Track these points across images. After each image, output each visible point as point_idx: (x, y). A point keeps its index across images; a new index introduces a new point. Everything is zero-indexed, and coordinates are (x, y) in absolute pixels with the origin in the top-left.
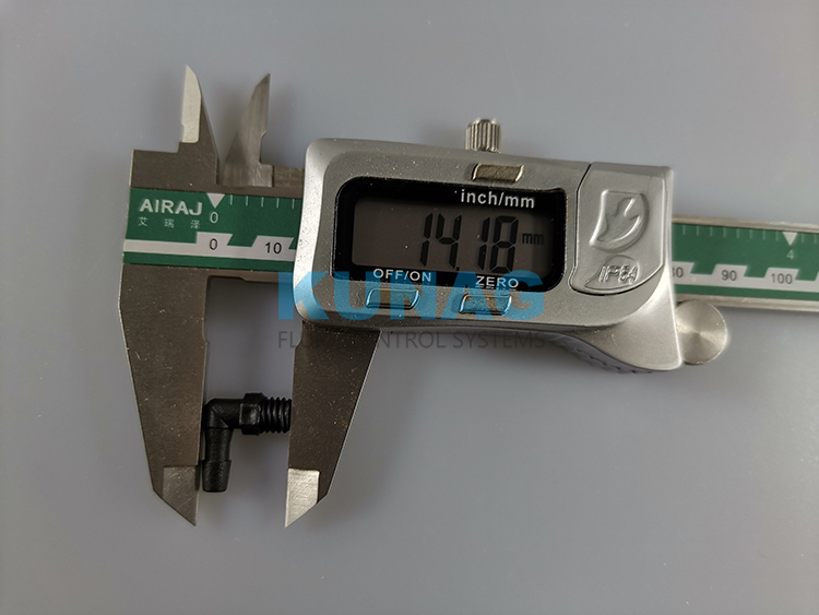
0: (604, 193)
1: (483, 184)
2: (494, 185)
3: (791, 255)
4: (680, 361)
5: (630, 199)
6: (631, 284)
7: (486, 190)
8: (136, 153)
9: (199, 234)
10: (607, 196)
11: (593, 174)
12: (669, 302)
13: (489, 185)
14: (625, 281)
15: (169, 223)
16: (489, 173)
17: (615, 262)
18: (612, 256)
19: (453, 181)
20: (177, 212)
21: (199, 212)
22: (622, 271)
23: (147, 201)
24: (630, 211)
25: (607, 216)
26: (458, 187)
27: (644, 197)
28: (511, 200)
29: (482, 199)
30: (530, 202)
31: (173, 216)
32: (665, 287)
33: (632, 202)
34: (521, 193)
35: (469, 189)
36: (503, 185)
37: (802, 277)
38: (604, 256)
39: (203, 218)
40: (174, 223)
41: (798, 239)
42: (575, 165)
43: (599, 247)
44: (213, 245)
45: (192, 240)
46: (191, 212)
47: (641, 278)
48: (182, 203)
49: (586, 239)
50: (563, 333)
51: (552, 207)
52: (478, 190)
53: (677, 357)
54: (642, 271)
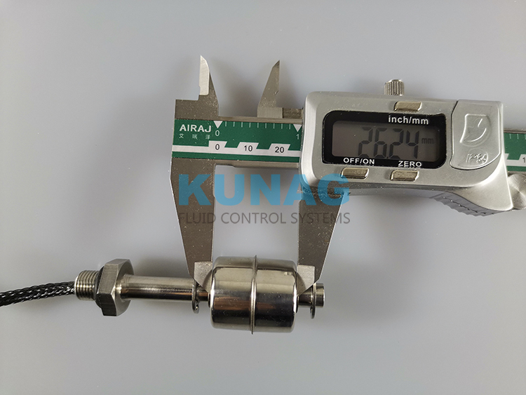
1: (400, 112)
2: (406, 113)
4: (512, 206)
5: (481, 117)
6: (483, 164)
7: (402, 116)
10: (468, 116)
11: (460, 106)
12: (505, 174)
13: (403, 113)
14: (480, 162)
16: (404, 107)
17: (474, 152)
19: (383, 111)
22: (478, 156)
24: (480, 125)
25: (468, 129)
26: (387, 115)
27: (488, 117)
28: (416, 120)
30: (426, 121)
32: (502, 165)
33: (481, 120)
34: (421, 117)
35: (393, 115)
36: (411, 113)
47: (489, 161)
49: (457, 140)
51: (438, 124)
52: (398, 116)
53: (510, 204)
54: (489, 157)
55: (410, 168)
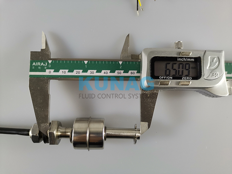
1: (182, 56)
5: (215, 58)
6: (217, 77)
7: (183, 58)
10: (210, 57)
11: (207, 53)
12: (225, 81)
13: (184, 56)
14: (215, 76)
17: (213, 72)
18: (212, 71)
19: (176, 56)
22: (214, 74)
24: (215, 61)
25: (210, 62)
27: (218, 57)
28: (189, 60)
30: (193, 60)
32: (224, 77)
33: (216, 58)
34: (191, 58)
35: (179, 58)
38: (211, 71)
42: (202, 51)
43: (209, 69)
47: (219, 76)
49: (206, 68)
51: (198, 61)
52: (181, 58)
53: (227, 93)
54: (219, 74)
55: (187, 80)
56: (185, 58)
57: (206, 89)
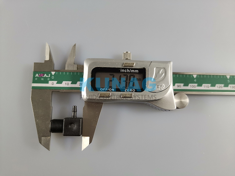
0: (155, 68)
1: (126, 67)
3: (195, 81)
4: (176, 108)
5: (161, 69)
7: (126, 69)
8: (34, 63)
9: (50, 82)
10: (156, 69)
11: (152, 64)
12: (172, 94)
13: (127, 67)
15: (42, 79)
16: (127, 65)
19: (118, 67)
20: (44, 77)
21: (49, 76)
23: (37, 74)
24: (161, 72)
25: (156, 74)
26: (120, 68)
27: (165, 69)
28: (133, 71)
29: (126, 71)
30: (137, 71)
31: (43, 77)
32: (171, 90)
34: (135, 69)
35: (122, 69)
36: (130, 67)
37: (198, 86)
39: (50, 78)
40: (44, 79)
41: (197, 76)
42: (148, 62)
44: (53, 84)
45: (48, 83)
46: (48, 76)
47: (165, 88)
48: (45, 74)
50: (146, 102)
51: (143, 72)
52: (124, 69)
53: (175, 107)
54: (165, 86)
55: (130, 93)
56: (129, 69)
57: (152, 102)
